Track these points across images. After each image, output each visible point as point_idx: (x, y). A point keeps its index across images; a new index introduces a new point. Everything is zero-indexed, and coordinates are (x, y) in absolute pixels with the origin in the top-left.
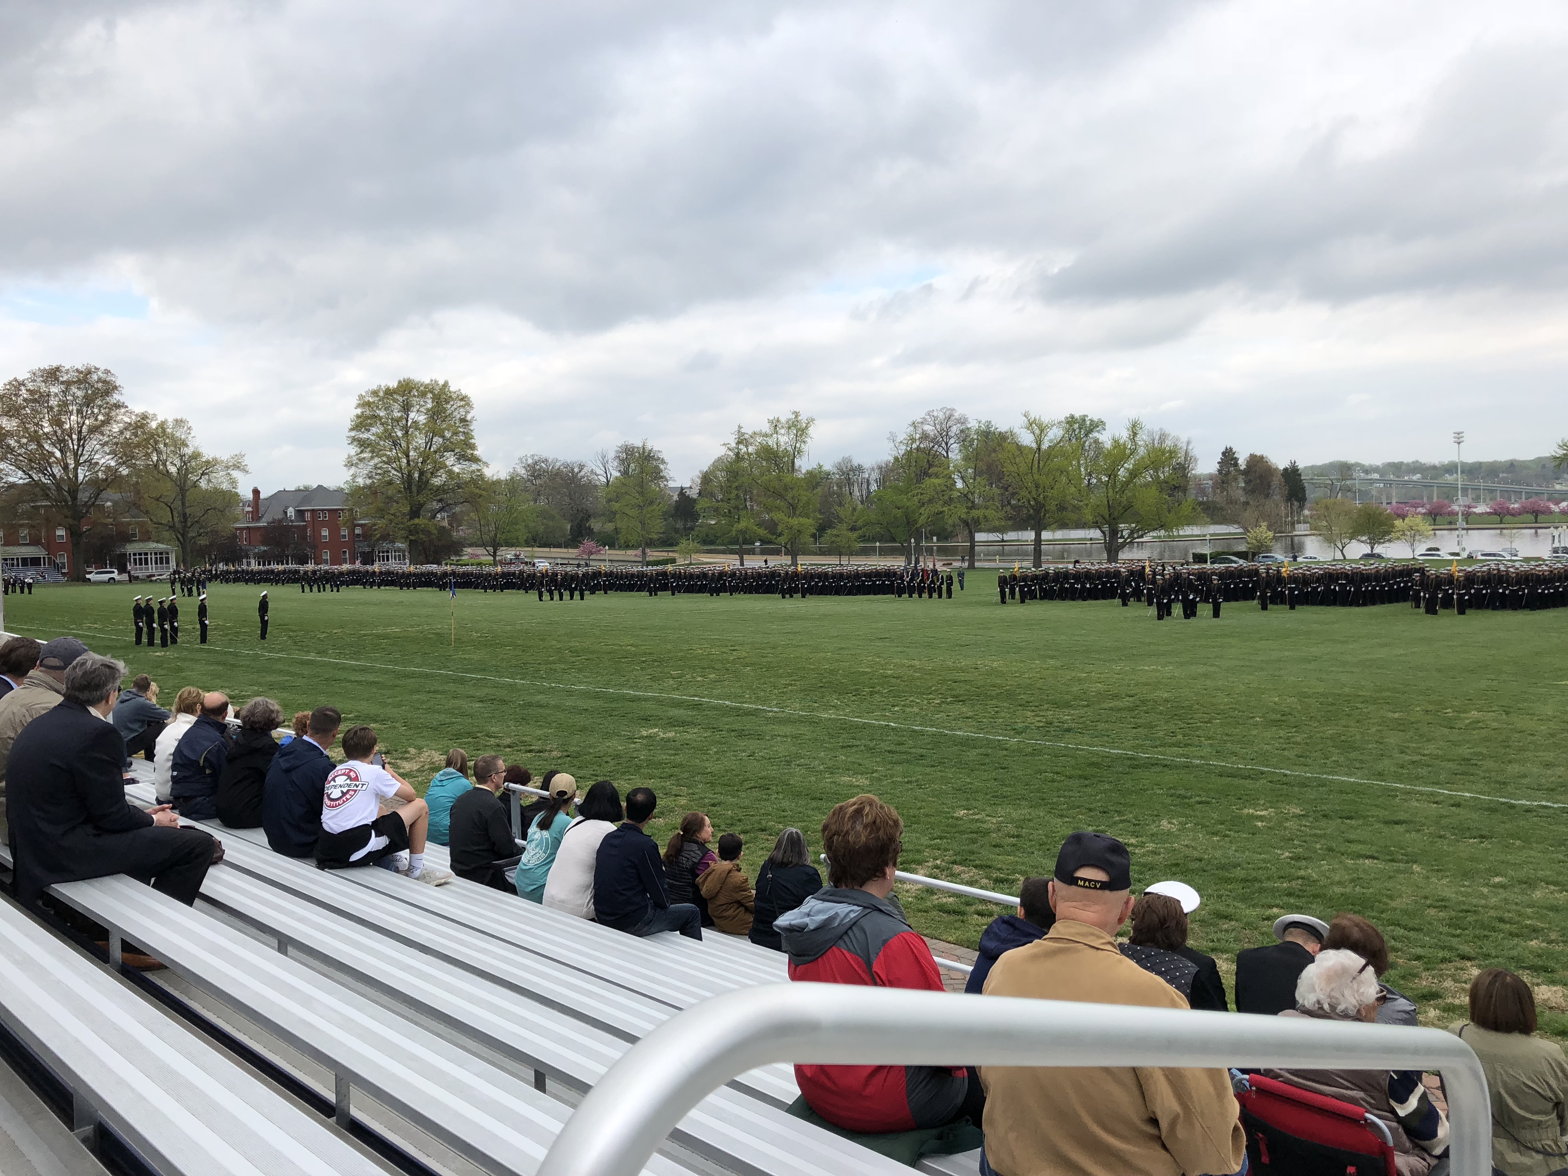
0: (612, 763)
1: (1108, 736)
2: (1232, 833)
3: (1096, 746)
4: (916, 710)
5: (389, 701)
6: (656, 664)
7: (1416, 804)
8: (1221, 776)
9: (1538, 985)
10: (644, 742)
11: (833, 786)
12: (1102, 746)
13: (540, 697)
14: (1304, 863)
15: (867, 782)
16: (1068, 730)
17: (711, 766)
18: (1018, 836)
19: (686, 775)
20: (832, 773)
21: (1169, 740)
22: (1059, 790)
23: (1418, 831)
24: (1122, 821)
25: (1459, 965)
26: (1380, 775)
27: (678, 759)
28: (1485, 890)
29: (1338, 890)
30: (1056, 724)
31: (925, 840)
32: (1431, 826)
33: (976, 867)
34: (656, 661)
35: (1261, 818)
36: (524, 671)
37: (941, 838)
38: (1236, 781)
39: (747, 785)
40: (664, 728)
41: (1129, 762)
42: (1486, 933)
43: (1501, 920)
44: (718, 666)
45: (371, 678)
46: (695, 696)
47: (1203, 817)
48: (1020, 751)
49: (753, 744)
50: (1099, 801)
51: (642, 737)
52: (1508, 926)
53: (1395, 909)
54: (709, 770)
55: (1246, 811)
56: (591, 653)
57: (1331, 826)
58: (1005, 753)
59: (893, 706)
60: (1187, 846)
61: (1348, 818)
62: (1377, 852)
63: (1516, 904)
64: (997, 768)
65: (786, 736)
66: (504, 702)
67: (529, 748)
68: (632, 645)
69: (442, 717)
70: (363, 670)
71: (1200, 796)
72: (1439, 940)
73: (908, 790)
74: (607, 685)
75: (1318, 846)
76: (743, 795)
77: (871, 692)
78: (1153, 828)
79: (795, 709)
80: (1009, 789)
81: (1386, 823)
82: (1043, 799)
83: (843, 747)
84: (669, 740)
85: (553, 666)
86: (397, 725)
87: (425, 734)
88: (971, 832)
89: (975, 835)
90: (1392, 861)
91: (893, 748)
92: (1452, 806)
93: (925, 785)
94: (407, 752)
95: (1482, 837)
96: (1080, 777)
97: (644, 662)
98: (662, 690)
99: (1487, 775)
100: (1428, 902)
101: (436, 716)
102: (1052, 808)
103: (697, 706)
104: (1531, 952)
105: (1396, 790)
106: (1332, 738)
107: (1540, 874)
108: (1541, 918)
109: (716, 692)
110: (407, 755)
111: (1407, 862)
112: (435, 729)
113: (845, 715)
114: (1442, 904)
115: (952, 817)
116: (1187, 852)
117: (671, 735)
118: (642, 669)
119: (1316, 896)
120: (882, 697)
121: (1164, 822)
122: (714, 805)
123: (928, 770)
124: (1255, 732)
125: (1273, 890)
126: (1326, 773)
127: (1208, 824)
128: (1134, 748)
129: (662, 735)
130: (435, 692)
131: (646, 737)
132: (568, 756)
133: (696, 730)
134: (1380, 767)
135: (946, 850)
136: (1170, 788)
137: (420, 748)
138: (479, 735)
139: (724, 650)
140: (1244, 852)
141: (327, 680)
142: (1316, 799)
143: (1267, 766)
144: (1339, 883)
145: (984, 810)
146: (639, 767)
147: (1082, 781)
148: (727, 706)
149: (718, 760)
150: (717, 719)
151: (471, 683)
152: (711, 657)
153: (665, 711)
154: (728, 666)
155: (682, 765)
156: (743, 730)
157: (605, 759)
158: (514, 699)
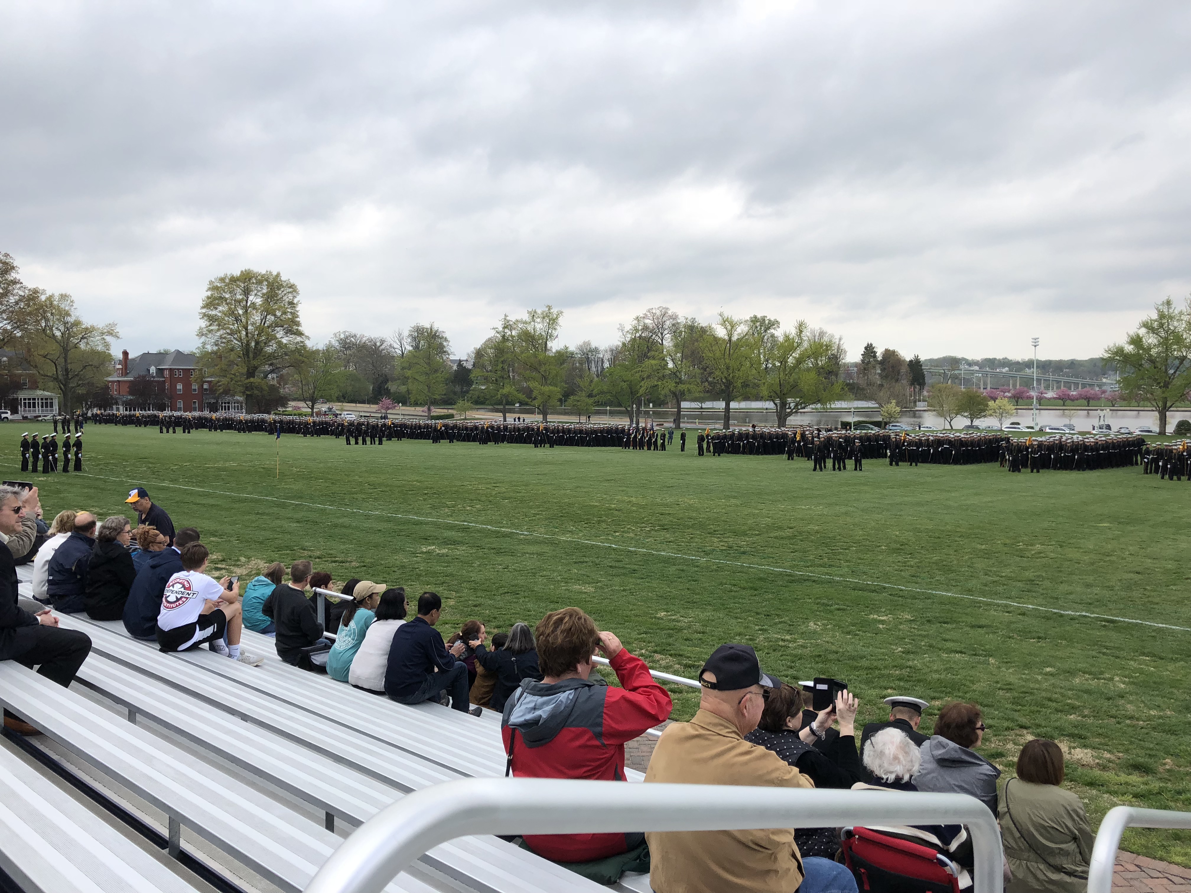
0: (398, 572)
1: (773, 558)
2: (861, 633)
3: (764, 565)
4: (632, 535)
5: (225, 520)
6: (435, 496)
7: (993, 612)
8: (854, 589)
9: (1074, 748)
10: (424, 556)
11: (567, 592)
12: (768, 565)
13: (345, 520)
14: (912, 656)
15: (593, 590)
16: (744, 553)
17: (474, 576)
18: (703, 633)
19: (455, 582)
20: (566, 583)
21: (817, 561)
22: (735, 597)
23: (995, 633)
24: (781, 622)
25: (1018, 732)
26: (970, 591)
27: (450, 570)
28: (1040, 677)
29: (936, 676)
30: (735, 548)
31: (634, 635)
32: (1004, 629)
33: (671, 655)
34: (435, 493)
35: (882, 622)
36: (332, 499)
37: (646, 633)
38: (866, 594)
39: (501, 591)
40: (439, 545)
41: (787, 578)
42: (1038, 709)
43: (1050, 700)
44: (483, 498)
45: (211, 501)
46: (464, 521)
47: (840, 621)
48: (707, 568)
49: (507, 559)
50: (764, 607)
51: (422, 553)
52: (1054, 704)
53: (975, 691)
54: (473, 579)
55: (872, 616)
56: (386, 486)
57: (932, 629)
58: (696, 569)
59: (615, 532)
60: (828, 642)
61: (945, 623)
62: (965, 648)
63: (1061, 688)
64: (690, 581)
65: (533, 554)
66: (316, 523)
67: (334, 559)
68: (417, 481)
69: (267, 534)
70: (206, 495)
71: (838, 604)
72: (1005, 714)
73: (623, 596)
74: (397, 511)
75: (923, 644)
76: (499, 598)
77: (599, 521)
78: (803, 628)
79: (540, 533)
80: (698, 596)
81: (973, 627)
82: (723, 605)
83: (575, 563)
84: (443, 555)
85: (355, 496)
86: (231, 539)
87: (253, 546)
88: (669, 629)
89: (671, 631)
90: (975, 655)
91: (613, 564)
92: (1019, 615)
93: (636, 592)
94: (238, 560)
95: (1039, 638)
96: (751, 588)
97: (426, 494)
98: (438, 517)
99: (1044, 592)
100: (999, 685)
101: (263, 533)
102: (730, 612)
103: (465, 529)
104: (1071, 723)
105: (979, 602)
106: (936, 563)
107: (1079, 666)
108: (1078, 698)
109: (481, 519)
110: (239, 563)
111: (986, 656)
112: (261, 543)
113: (578, 538)
114: (1009, 687)
115: (655, 617)
116: (827, 646)
117: (445, 551)
118: (425, 500)
119: (919, 681)
120: (607, 525)
121: (811, 624)
122: (475, 606)
123: (639, 581)
124: (880, 557)
125: (889, 676)
126: (931, 589)
127: (843, 625)
128: (792, 567)
129: (438, 552)
130: (263, 514)
131: (426, 552)
132: (365, 566)
133: (464, 548)
134: (970, 585)
135: (649, 642)
136: (817, 598)
137: (249, 558)
138: (295, 548)
139: (488, 486)
140: (868, 647)
141: (177, 502)
142: (923, 608)
143: (889, 583)
144: (936, 671)
145: (679, 612)
146: (420, 575)
147: (752, 591)
148: (489, 530)
149: (480, 571)
150: (481, 540)
151: (291, 508)
152: (478, 491)
153: (442, 533)
154: (491, 499)
155: (452, 574)
156: (501, 549)
157: (393, 569)
158: (324, 521)
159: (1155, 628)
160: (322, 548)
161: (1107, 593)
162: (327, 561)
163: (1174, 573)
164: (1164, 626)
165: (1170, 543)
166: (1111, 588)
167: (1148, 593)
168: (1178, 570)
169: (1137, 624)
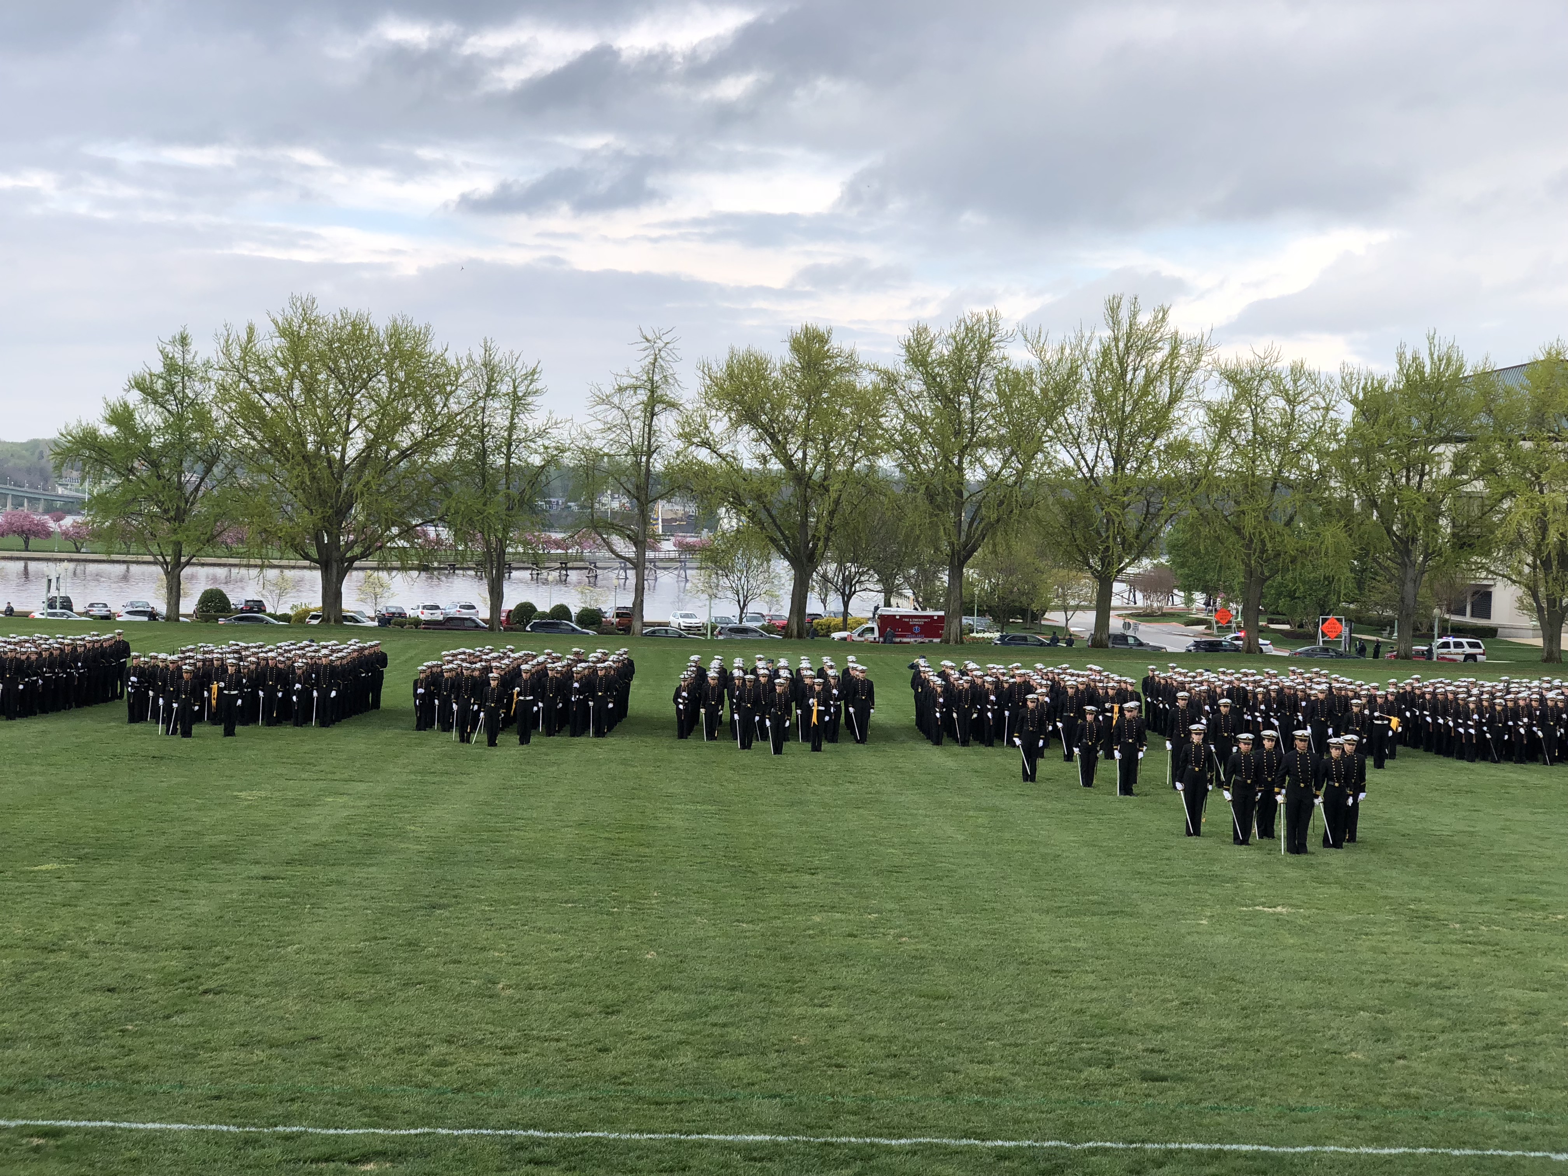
159: (137, 1136)
161: (45, 1056)
163: (183, 981)
164: (157, 1126)
165: (177, 903)
166: (54, 1040)
167: (128, 1041)
168: (190, 973)
169: (102, 1134)
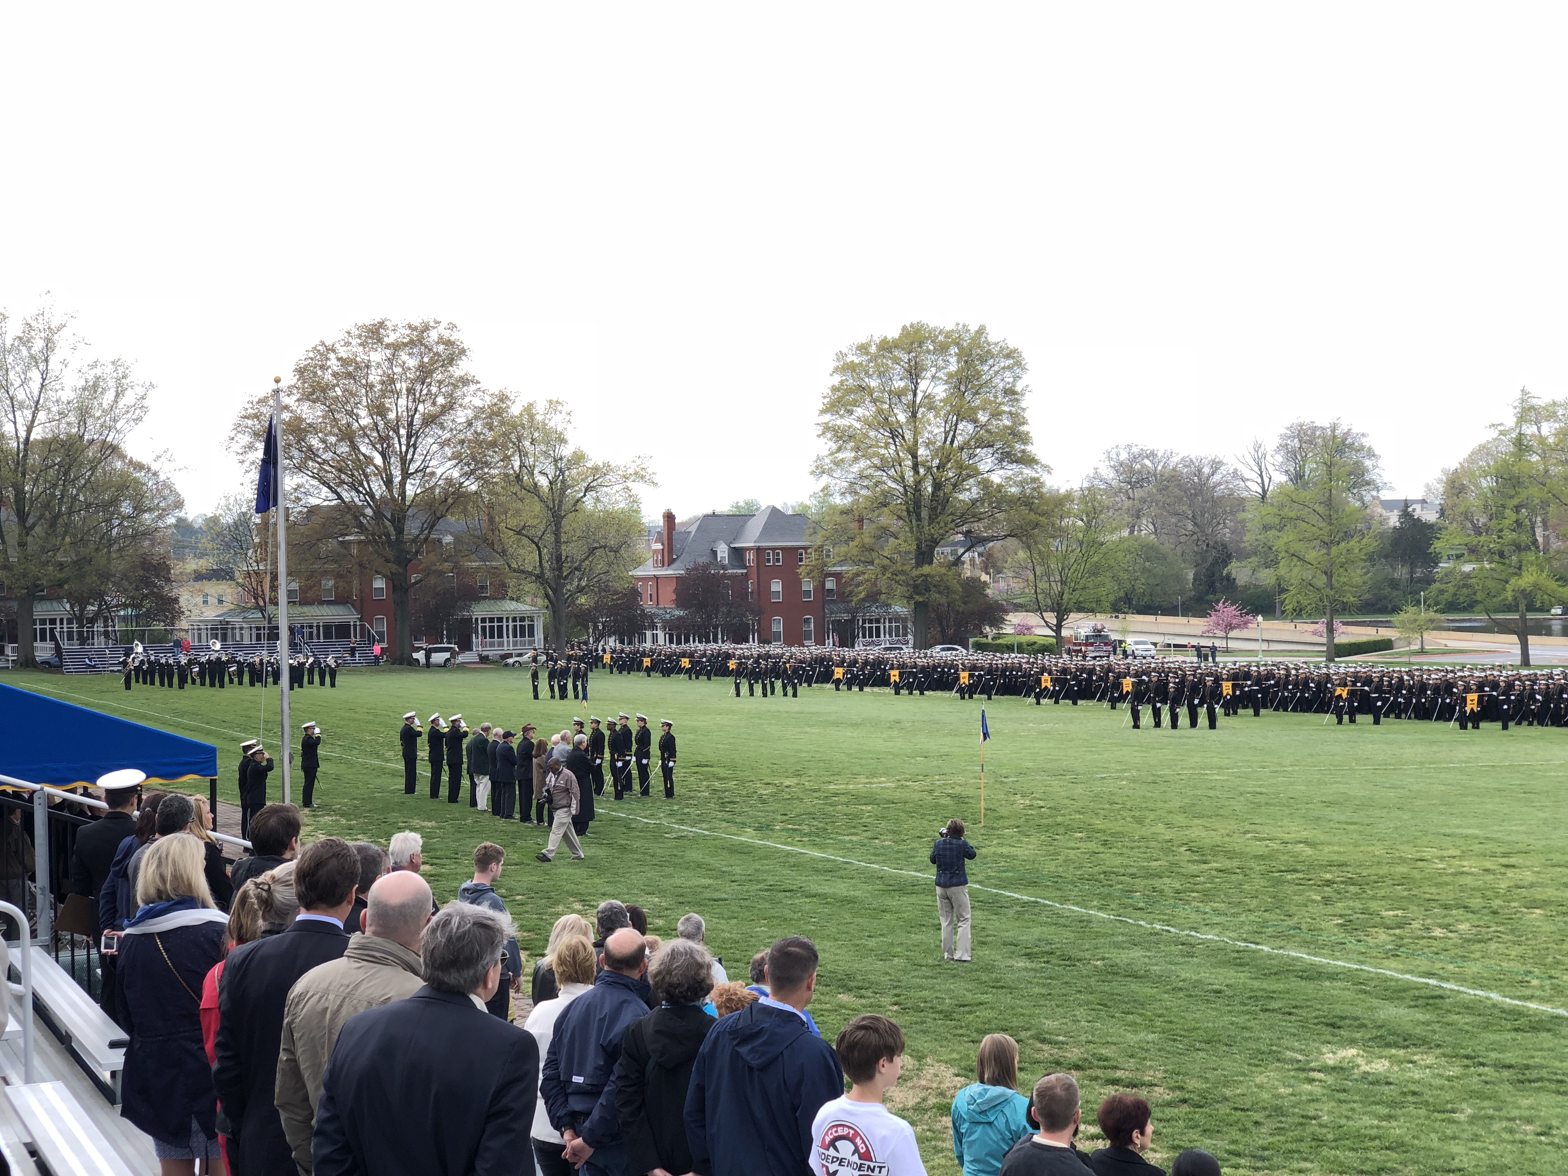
5: (872, 943)
6: (1352, 888)
10: (1330, 1079)
13: (1136, 953)
17: (1460, 1153)
27: (1397, 1130)
34: (1351, 882)
36: (1106, 890)
40: (1366, 1047)
44: (1476, 902)
45: (841, 888)
46: (1430, 975)
51: (1325, 1068)
54: (1457, 1163)
56: (1230, 855)
66: (1069, 960)
68: (1306, 842)
69: (961, 989)
70: (831, 871)
74: (1258, 933)
84: (1377, 1079)
85: (1157, 883)
97: (1329, 883)
98: (1364, 956)
103: (1433, 1000)
109: (1473, 968)
112: (947, 1015)
117: (1380, 1066)
118: (1327, 901)
129: (1364, 1067)
131: (1334, 1069)
132: (1185, 1101)
133: (1430, 1060)
139: (1488, 864)
141: (771, 888)
146: (1319, 1141)
148: (1494, 1006)
149: (1476, 1138)
150: (1473, 1036)
151: (1011, 912)
152: (1462, 880)
153: (1372, 1009)
154: (1496, 903)
155: (1403, 1144)
156: (1527, 1067)
157: (1257, 1116)
158: (1087, 955)
160: (1083, 1038)
162: (1096, 1079)
